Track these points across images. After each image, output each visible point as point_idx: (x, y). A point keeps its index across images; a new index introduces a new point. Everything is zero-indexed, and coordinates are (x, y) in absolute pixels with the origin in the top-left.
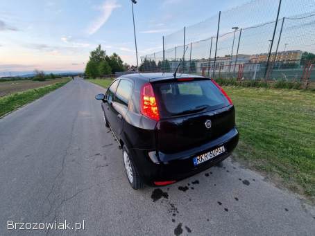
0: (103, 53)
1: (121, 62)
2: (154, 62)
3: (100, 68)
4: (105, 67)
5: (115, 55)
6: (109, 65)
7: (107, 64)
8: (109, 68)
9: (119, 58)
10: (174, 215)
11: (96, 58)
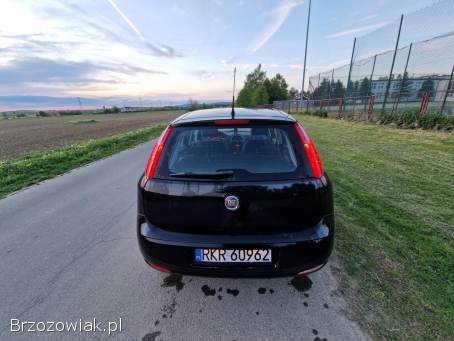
0: (262, 74)
1: (285, 85)
2: (339, 84)
3: (254, 96)
4: (261, 94)
5: (279, 77)
6: (268, 91)
7: (265, 90)
8: (266, 96)
9: (283, 81)
10: (165, 316)
11: (252, 82)
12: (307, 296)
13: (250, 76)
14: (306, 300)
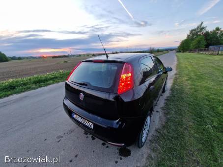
6: (206, 39)
7: (203, 39)
11: (193, 35)
12: (121, 159)
13: (192, 31)
14: (119, 160)
